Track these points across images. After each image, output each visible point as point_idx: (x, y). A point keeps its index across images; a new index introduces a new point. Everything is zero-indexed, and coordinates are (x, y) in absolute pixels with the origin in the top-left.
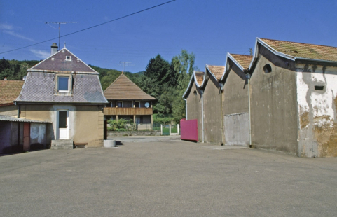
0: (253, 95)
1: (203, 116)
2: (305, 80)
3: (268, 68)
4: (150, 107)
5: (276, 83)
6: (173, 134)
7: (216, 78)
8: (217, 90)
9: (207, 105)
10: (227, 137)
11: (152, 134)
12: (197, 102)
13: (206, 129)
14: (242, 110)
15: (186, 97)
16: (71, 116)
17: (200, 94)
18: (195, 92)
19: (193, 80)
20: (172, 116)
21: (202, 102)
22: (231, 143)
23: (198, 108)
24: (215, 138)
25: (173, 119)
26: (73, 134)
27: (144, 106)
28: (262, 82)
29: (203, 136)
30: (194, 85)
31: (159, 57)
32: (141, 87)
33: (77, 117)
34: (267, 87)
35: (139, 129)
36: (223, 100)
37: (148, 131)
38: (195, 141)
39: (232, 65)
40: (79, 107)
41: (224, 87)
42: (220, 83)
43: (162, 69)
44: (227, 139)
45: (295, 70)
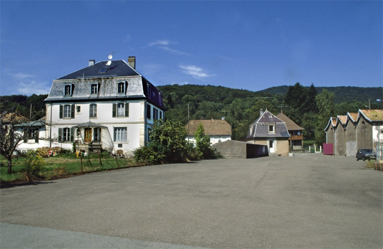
0: (358, 133)
1: (336, 141)
2: (376, 129)
3: (363, 122)
4: (301, 134)
5: (366, 129)
6: (317, 152)
7: (342, 123)
8: (343, 129)
9: (339, 136)
10: (347, 152)
11: (303, 152)
12: (332, 134)
13: (337, 148)
14: (354, 139)
15: (326, 131)
16: (275, 143)
17: (335, 130)
18: (332, 129)
19: (331, 122)
20: (314, 140)
21: (335, 134)
22: (349, 155)
23: (333, 138)
24: (342, 153)
25: (315, 141)
26: (276, 150)
27: (297, 135)
28: (361, 128)
29: (336, 152)
30: (331, 125)
31: (298, 84)
32: (287, 115)
33: (277, 143)
34: (363, 130)
35: (293, 149)
36: (346, 134)
37: (301, 150)
38: (332, 155)
39: (349, 119)
40: (278, 139)
41: (347, 128)
42: (344, 126)
43: (301, 96)
44: (347, 153)
45: (372, 125)
